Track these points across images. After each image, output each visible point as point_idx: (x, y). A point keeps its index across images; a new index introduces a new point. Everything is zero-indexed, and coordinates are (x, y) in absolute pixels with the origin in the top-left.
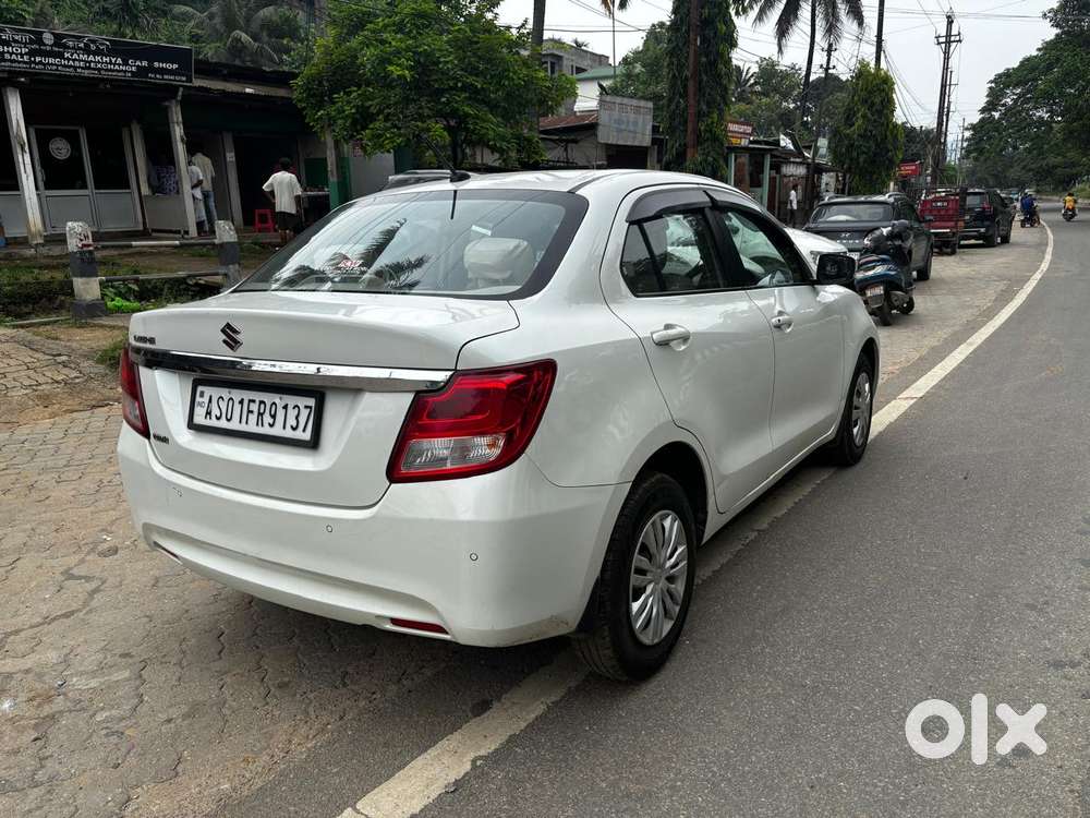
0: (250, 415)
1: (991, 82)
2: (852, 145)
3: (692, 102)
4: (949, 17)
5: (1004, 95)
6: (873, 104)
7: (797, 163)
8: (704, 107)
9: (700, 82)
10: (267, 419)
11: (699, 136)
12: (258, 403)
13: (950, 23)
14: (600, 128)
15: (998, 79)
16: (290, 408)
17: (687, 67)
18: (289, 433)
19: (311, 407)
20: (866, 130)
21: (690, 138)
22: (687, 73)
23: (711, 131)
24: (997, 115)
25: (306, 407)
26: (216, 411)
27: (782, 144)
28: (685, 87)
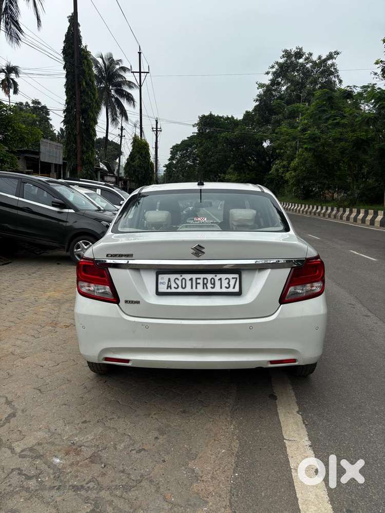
0: (198, 285)
1: (171, 149)
2: (135, 170)
3: (79, 145)
4: (156, 121)
5: (177, 154)
6: (142, 153)
7: (111, 176)
8: (85, 149)
9: (83, 137)
10: (209, 285)
11: (83, 161)
12: (202, 279)
13: (157, 123)
14: (41, 154)
15: (174, 148)
16: (223, 280)
17: (76, 130)
18: (224, 290)
19: (236, 278)
20: (140, 164)
21: (79, 162)
22: (76, 132)
23: (88, 160)
24: (174, 162)
25: (233, 278)
26: (173, 285)
27: (101, 166)
28: (75, 139)
